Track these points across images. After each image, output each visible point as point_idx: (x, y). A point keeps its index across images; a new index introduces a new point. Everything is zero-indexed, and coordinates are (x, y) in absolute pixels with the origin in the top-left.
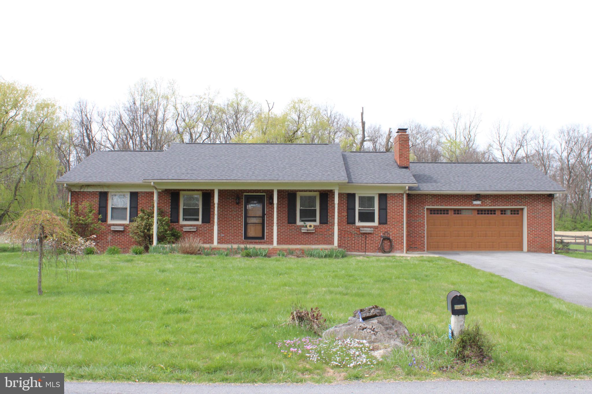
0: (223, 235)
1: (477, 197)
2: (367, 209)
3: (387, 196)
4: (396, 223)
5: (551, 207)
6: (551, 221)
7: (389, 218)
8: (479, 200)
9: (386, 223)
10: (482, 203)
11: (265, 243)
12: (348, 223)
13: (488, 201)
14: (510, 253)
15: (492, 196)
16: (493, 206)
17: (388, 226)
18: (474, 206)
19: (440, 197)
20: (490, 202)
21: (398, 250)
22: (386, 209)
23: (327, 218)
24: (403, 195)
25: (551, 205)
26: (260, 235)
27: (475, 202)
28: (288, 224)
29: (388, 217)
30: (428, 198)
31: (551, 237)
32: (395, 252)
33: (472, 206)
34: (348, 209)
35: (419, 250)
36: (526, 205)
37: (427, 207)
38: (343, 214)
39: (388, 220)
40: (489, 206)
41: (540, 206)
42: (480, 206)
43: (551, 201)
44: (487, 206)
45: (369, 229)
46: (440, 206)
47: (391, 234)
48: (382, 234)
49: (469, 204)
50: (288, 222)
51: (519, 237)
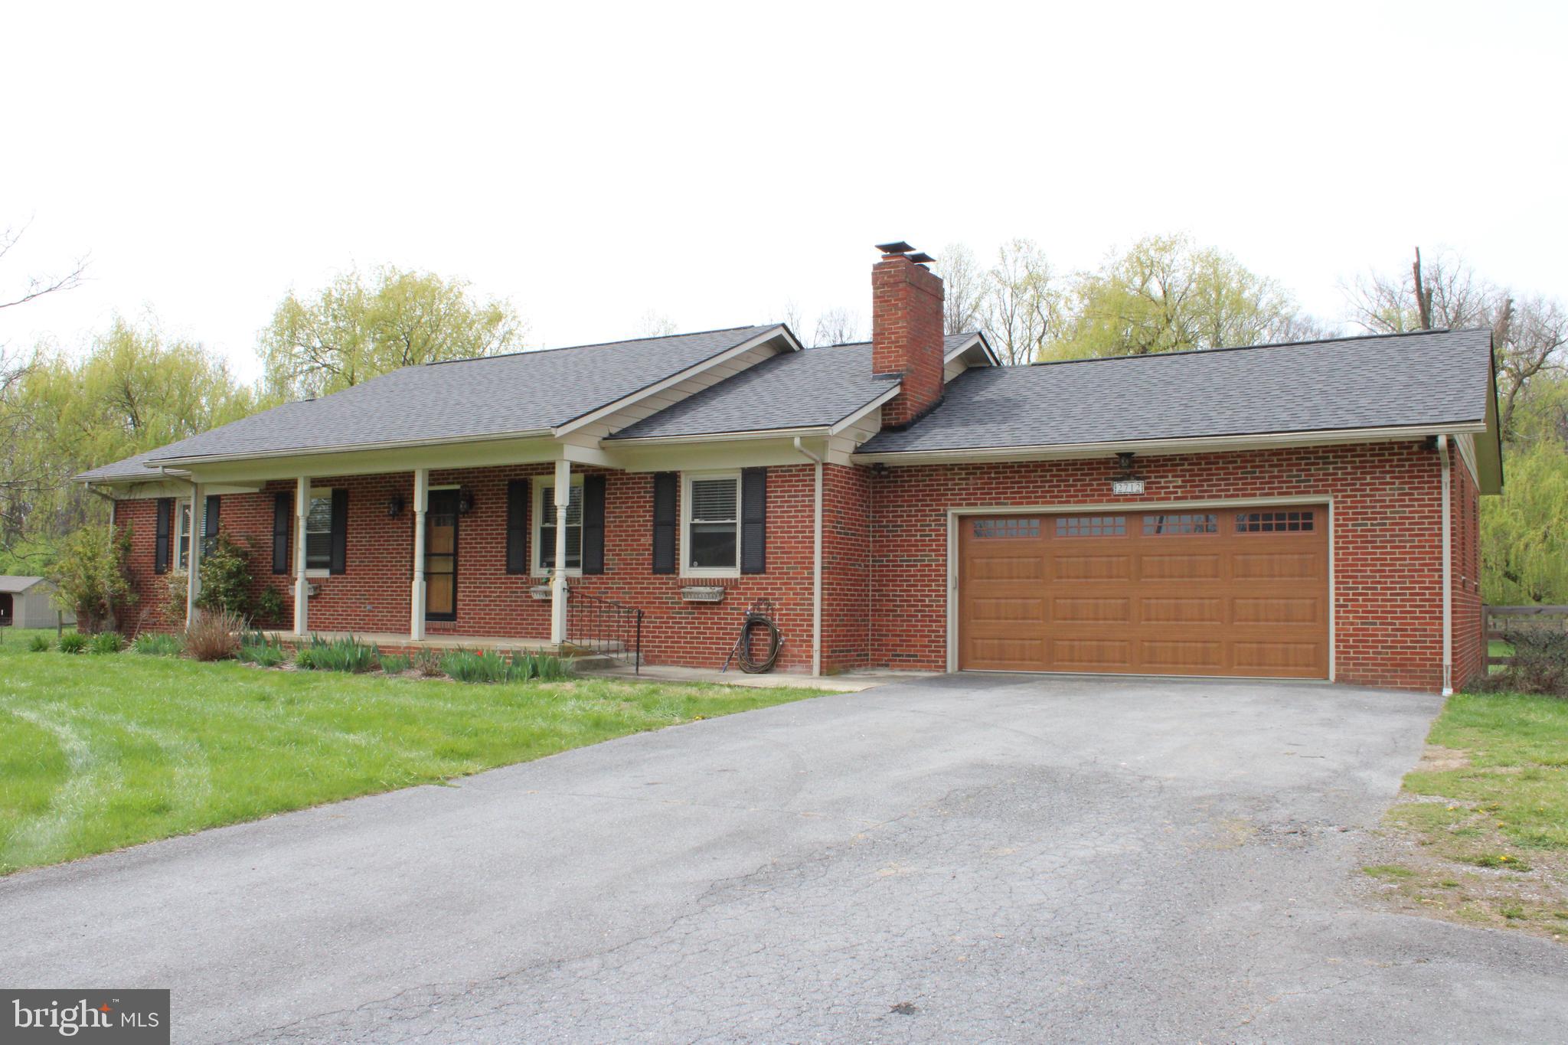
0: (369, 607)
1: (1128, 464)
2: (714, 524)
3: (766, 477)
4: (793, 568)
5: (1440, 493)
6: (1441, 553)
7: (772, 553)
8: (1138, 479)
9: (762, 570)
10: (1146, 488)
11: (455, 631)
12: (656, 571)
13: (1173, 481)
14: (1231, 687)
15: (1186, 459)
16: (1193, 498)
17: (768, 578)
18: (1118, 501)
19: (996, 473)
20: (1180, 483)
21: (800, 662)
22: (763, 521)
23: (603, 555)
24: (814, 470)
25: (1440, 488)
26: (449, 609)
27: (1121, 488)
28: (507, 574)
29: (770, 547)
30: (954, 479)
31: (1441, 624)
32: (789, 669)
33: (1109, 501)
34: (657, 525)
35: (922, 667)
36: (1326, 492)
37: (952, 512)
38: (643, 540)
39: (770, 558)
40: (1177, 498)
41: (1390, 493)
42: (1142, 500)
43: (1440, 470)
44: (1169, 499)
45: (708, 590)
46: (997, 504)
47: (777, 607)
48: (750, 607)
49: (1099, 495)
50: (506, 570)
51: (1313, 620)
